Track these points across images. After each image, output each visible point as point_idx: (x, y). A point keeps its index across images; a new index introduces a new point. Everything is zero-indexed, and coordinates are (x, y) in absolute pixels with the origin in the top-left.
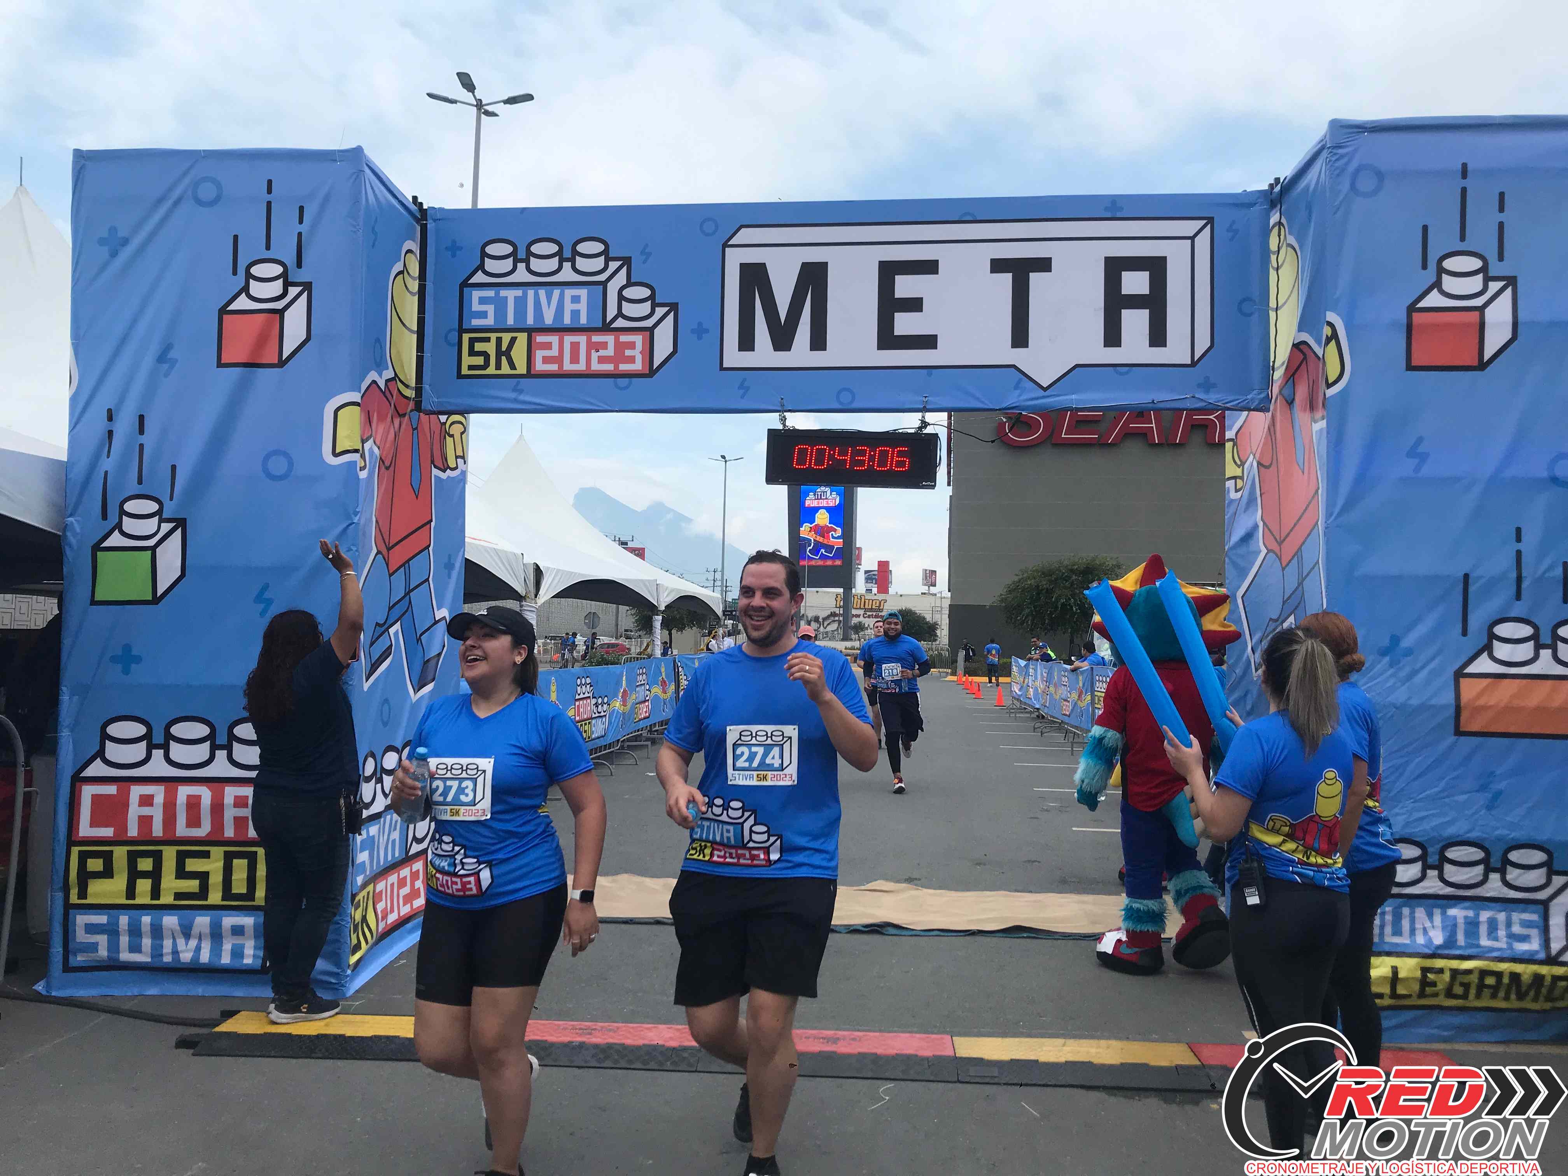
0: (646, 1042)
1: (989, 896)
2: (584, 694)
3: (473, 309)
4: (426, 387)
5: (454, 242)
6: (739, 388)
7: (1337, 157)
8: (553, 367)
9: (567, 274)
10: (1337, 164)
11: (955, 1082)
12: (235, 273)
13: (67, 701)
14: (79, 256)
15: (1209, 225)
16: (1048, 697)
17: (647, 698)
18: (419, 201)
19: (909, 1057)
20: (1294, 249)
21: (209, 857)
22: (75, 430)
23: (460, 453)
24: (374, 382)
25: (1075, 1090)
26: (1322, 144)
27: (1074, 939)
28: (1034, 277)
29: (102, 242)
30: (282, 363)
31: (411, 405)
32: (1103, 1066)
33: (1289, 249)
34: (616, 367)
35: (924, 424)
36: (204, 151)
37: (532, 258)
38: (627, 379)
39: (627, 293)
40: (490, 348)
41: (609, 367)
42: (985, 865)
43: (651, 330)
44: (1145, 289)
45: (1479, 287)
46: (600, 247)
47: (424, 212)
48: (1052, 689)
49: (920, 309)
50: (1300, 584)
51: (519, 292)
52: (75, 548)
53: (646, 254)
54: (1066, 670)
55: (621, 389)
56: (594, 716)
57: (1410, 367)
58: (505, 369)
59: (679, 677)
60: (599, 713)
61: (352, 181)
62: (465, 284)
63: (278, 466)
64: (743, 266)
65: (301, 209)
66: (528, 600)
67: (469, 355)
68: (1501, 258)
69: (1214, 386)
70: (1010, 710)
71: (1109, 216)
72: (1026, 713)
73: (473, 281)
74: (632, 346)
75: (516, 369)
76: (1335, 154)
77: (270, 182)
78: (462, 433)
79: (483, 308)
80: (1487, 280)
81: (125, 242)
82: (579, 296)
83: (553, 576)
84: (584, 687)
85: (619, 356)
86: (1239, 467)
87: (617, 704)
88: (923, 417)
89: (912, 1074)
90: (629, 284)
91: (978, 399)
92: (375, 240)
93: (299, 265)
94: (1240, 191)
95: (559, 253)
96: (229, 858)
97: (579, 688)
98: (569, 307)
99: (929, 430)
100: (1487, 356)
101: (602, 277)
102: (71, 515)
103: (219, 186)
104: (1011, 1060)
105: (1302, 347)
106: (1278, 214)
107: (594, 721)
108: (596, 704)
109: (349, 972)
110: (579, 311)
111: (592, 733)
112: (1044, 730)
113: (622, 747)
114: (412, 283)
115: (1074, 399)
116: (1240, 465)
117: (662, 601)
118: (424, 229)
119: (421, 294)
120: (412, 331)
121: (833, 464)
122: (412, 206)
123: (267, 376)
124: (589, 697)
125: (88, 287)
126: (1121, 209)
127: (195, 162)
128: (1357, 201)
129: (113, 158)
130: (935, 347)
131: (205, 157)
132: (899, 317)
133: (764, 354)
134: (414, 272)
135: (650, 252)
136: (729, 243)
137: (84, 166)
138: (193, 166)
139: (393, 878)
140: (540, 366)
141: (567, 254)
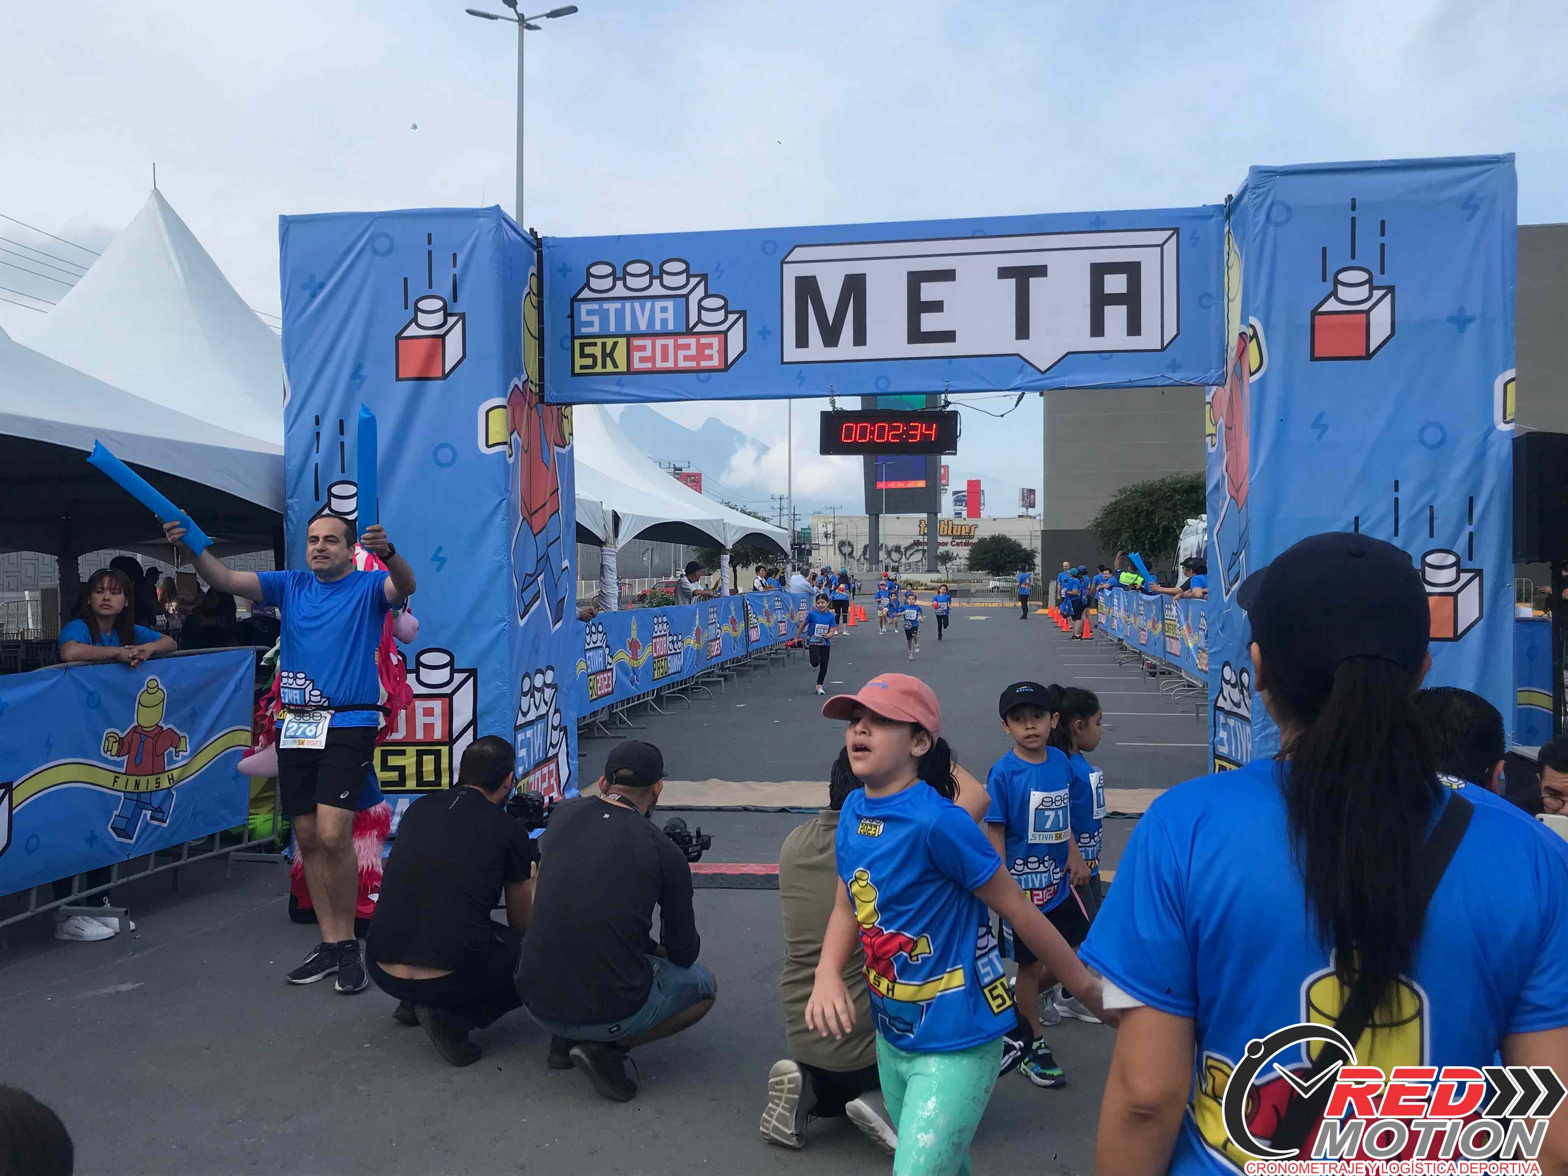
2: (661, 632)
3: (583, 320)
4: (547, 384)
5: (565, 265)
6: (797, 378)
7: (1255, 196)
8: (648, 366)
9: (656, 289)
10: (1255, 202)
12: (406, 308)
14: (288, 298)
15: (1175, 236)
17: (718, 636)
18: (536, 232)
20: (1239, 256)
21: (405, 755)
22: (290, 433)
23: (569, 433)
24: (516, 386)
26: (1247, 181)
28: (1032, 279)
29: (304, 286)
30: (445, 376)
31: (535, 399)
33: (1235, 255)
34: (698, 364)
35: (948, 404)
36: (379, 213)
37: (627, 277)
38: (707, 374)
40: (597, 351)
41: (693, 364)
43: (725, 333)
44: (1123, 289)
45: (1366, 295)
47: (539, 241)
49: (942, 311)
50: (1247, 525)
51: (618, 305)
52: (292, 521)
53: (720, 271)
55: (702, 381)
56: (669, 652)
57: (1313, 358)
58: (610, 368)
59: (748, 615)
60: (676, 650)
61: (493, 232)
62: (574, 299)
63: (445, 455)
64: (798, 279)
65: (455, 255)
66: (608, 545)
67: (581, 357)
68: (1382, 272)
69: (1179, 367)
71: (1094, 229)
74: (710, 346)
75: (618, 367)
76: (1254, 193)
77: (430, 235)
78: (571, 414)
79: (590, 318)
80: (1371, 289)
81: (322, 286)
82: (667, 308)
83: (628, 522)
84: (660, 625)
85: (700, 355)
87: (691, 641)
88: (946, 397)
90: (707, 296)
91: (990, 383)
92: (511, 275)
93: (455, 300)
94: (1201, 206)
95: (650, 272)
96: (420, 754)
97: (656, 626)
98: (659, 316)
99: (950, 408)
100: (1372, 348)
101: (685, 291)
102: (291, 498)
103: (391, 239)
105: (1244, 336)
106: (1228, 225)
107: (669, 658)
108: (673, 641)
110: (667, 319)
111: (668, 668)
113: (696, 683)
114: (535, 299)
115: (1067, 380)
116: (1215, 425)
117: (729, 540)
118: (540, 255)
119: (540, 308)
120: (534, 338)
121: (873, 438)
122: (530, 237)
123: (434, 387)
124: (666, 635)
125: (295, 321)
126: (1103, 223)
127: (373, 221)
128: (1272, 228)
129: (309, 221)
130: (954, 341)
131: (379, 217)
132: (924, 316)
133: (816, 350)
134: (535, 291)
135: (723, 271)
136: (786, 260)
137: (288, 228)
138: (370, 224)
139: (538, 774)
140: (637, 365)
141: (656, 272)
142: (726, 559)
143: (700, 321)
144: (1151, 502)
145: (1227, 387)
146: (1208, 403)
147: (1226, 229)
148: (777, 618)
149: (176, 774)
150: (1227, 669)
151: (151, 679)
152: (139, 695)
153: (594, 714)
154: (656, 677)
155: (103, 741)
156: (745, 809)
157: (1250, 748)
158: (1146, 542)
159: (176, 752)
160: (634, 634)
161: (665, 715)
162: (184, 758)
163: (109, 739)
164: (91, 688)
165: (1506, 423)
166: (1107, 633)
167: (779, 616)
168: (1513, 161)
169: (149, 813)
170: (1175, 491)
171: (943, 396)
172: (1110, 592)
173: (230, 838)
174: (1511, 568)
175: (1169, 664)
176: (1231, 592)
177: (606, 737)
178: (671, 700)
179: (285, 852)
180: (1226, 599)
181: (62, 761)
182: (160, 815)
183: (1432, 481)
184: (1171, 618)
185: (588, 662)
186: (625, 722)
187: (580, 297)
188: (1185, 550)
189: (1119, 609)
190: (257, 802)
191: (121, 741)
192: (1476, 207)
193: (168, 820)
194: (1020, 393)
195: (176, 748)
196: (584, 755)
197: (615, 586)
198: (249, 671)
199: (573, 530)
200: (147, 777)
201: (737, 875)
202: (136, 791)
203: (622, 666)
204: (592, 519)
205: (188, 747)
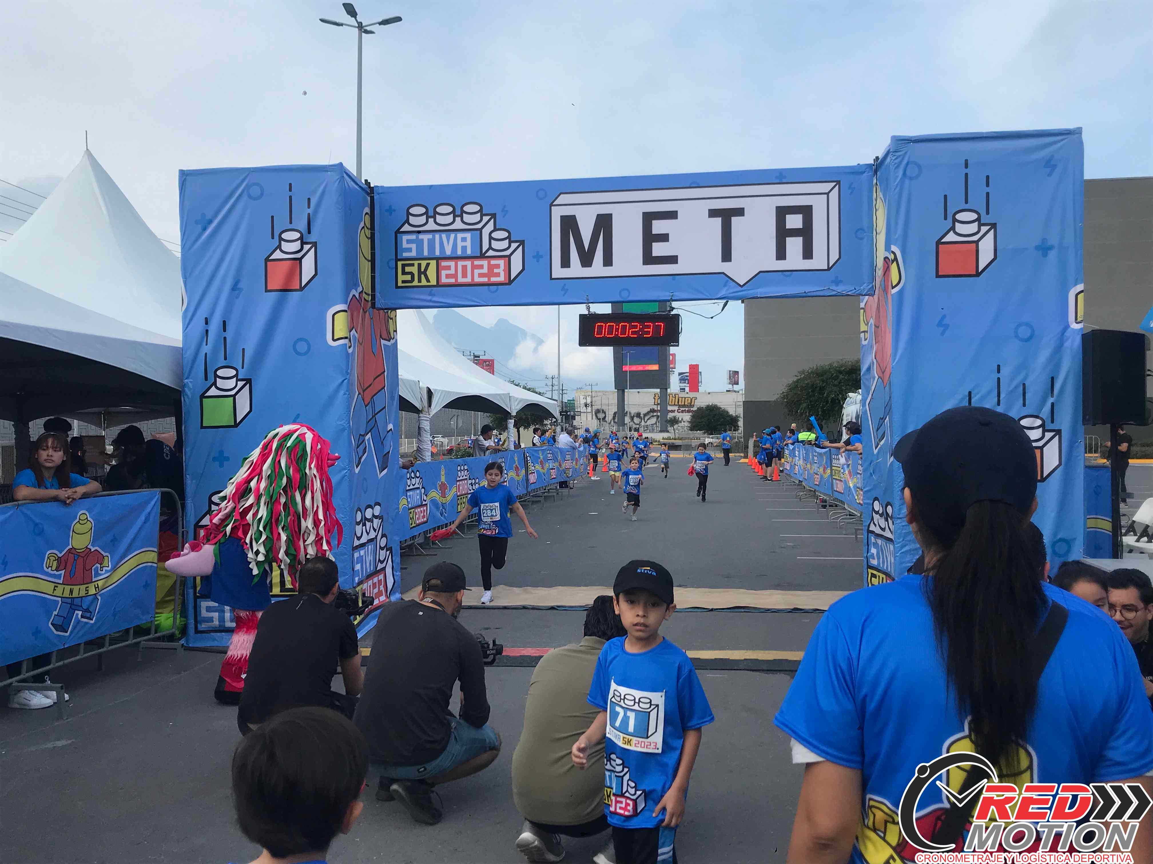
3: (403, 247)
4: (378, 295)
5: (390, 206)
6: (562, 290)
8: (452, 281)
9: (458, 224)
10: (895, 162)
12: (273, 238)
13: (190, 484)
14: (185, 231)
15: (838, 186)
18: (369, 183)
20: (883, 201)
22: (186, 331)
23: (394, 331)
24: (354, 295)
26: (888, 149)
28: (734, 219)
29: (197, 222)
30: (302, 289)
31: (370, 304)
32: (764, 660)
33: (881, 201)
34: (489, 279)
35: (672, 309)
36: (252, 168)
37: (437, 215)
38: (496, 287)
39: (494, 235)
40: (414, 270)
41: (485, 280)
43: (509, 257)
44: (800, 225)
45: (976, 230)
46: (476, 208)
47: (372, 189)
49: (668, 241)
50: (890, 398)
51: (430, 236)
52: (190, 396)
53: (505, 211)
55: (492, 292)
57: (938, 276)
58: (424, 282)
59: (527, 464)
61: (337, 182)
62: (398, 232)
63: (302, 347)
64: (562, 217)
65: (309, 199)
66: (423, 413)
67: (402, 274)
68: (988, 213)
69: (841, 281)
71: (778, 181)
73: (402, 230)
74: (498, 266)
75: (430, 282)
76: (894, 156)
77: (290, 185)
78: (395, 316)
79: (409, 246)
80: (980, 225)
81: (210, 222)
82: (466, 238)
83: (439, 396)
85: (491, 273)
88: (671, 304)
90: (495, 229)
91: (703, 294)
92: (351, 213)
93: (309, 232)
94: (856, 164)
95: (453, 212)
98: (460, 244)
99: (674, 312)
100: (980, 269)
101: (479, 226)
102: (187, 378)
103: (261, 187)
105: (886, 260)
106: (876, 179)
108: (471, 483)
110: (466, 246)
114: (368, 233)
115: (759, 292)
116: (867, 324)
117: (514, 409)
118: (372, 199)
119: (372, 238)
120: (368, 261)
121: (618, 334)
122: (365, 186)
123: (294, 297)
124: (466, 479)
125: (190, 248)
126: (785, 177)
127: (248, 175)
128: (907, 182)
129: (202, 174)
130: (676, 262)
131: (253, 171)
132: (655, 245)
133: (576, 269)
134: (369, 226)
135: (507, 211)
136: (554, 204)
137: (185, 179)
138: (246, 177)
139: (370, 582)
140: (444, 280)
141: (458, 212)
142: (511, 422)
143: (490, 248)
144: (823, 381)
145: (876, 297)
146: (862, 308)
147: (875, 181)
148: (549, 466)
149: (100, 583)
150: (876, 503)
151: (82, 513)
152: (73, 525)
153: (414, 538)
155: (46, 561)
156: (524, 607)
157: (893, 561)
158: (820, 410)
159: (101, 568)
160: (443, 479)
162: (107, 571)
163: (50, 558)
164: (37, 521)
165: (1077, 323)
166: (791, 477)
167: (551, 464)
168: (1081, 133)
169: (80, 613)
170: (840, 372)
171: (668, 303)
172: (793, 446)
173: (141, 631)
174: (1081, 428)
175: (836, 499)
176: (879, 446)
177: (422, 555)
179: (182, 641)
180: (876, 452)
181: (15, 575)
182: (88, 615)
183: (1023, 366)
184: (837, 465)
185: (409, 500)
186: (436, 544)
188: (848, 415)
189: (800, 459)
190: (162, 604)
191: (59, 559)
192: (1054, 167)
193: (94, 618)
194: (725, 301)
195: (101, 564)
196: (406, 568)
197: (429, 443)
198: (155, 508)
199: (396, 402)
200: (78, 587)
201: (518, 657)
202: (71, 596)
203: (433, 501)
204: (412, 394)
205: (110, 563)
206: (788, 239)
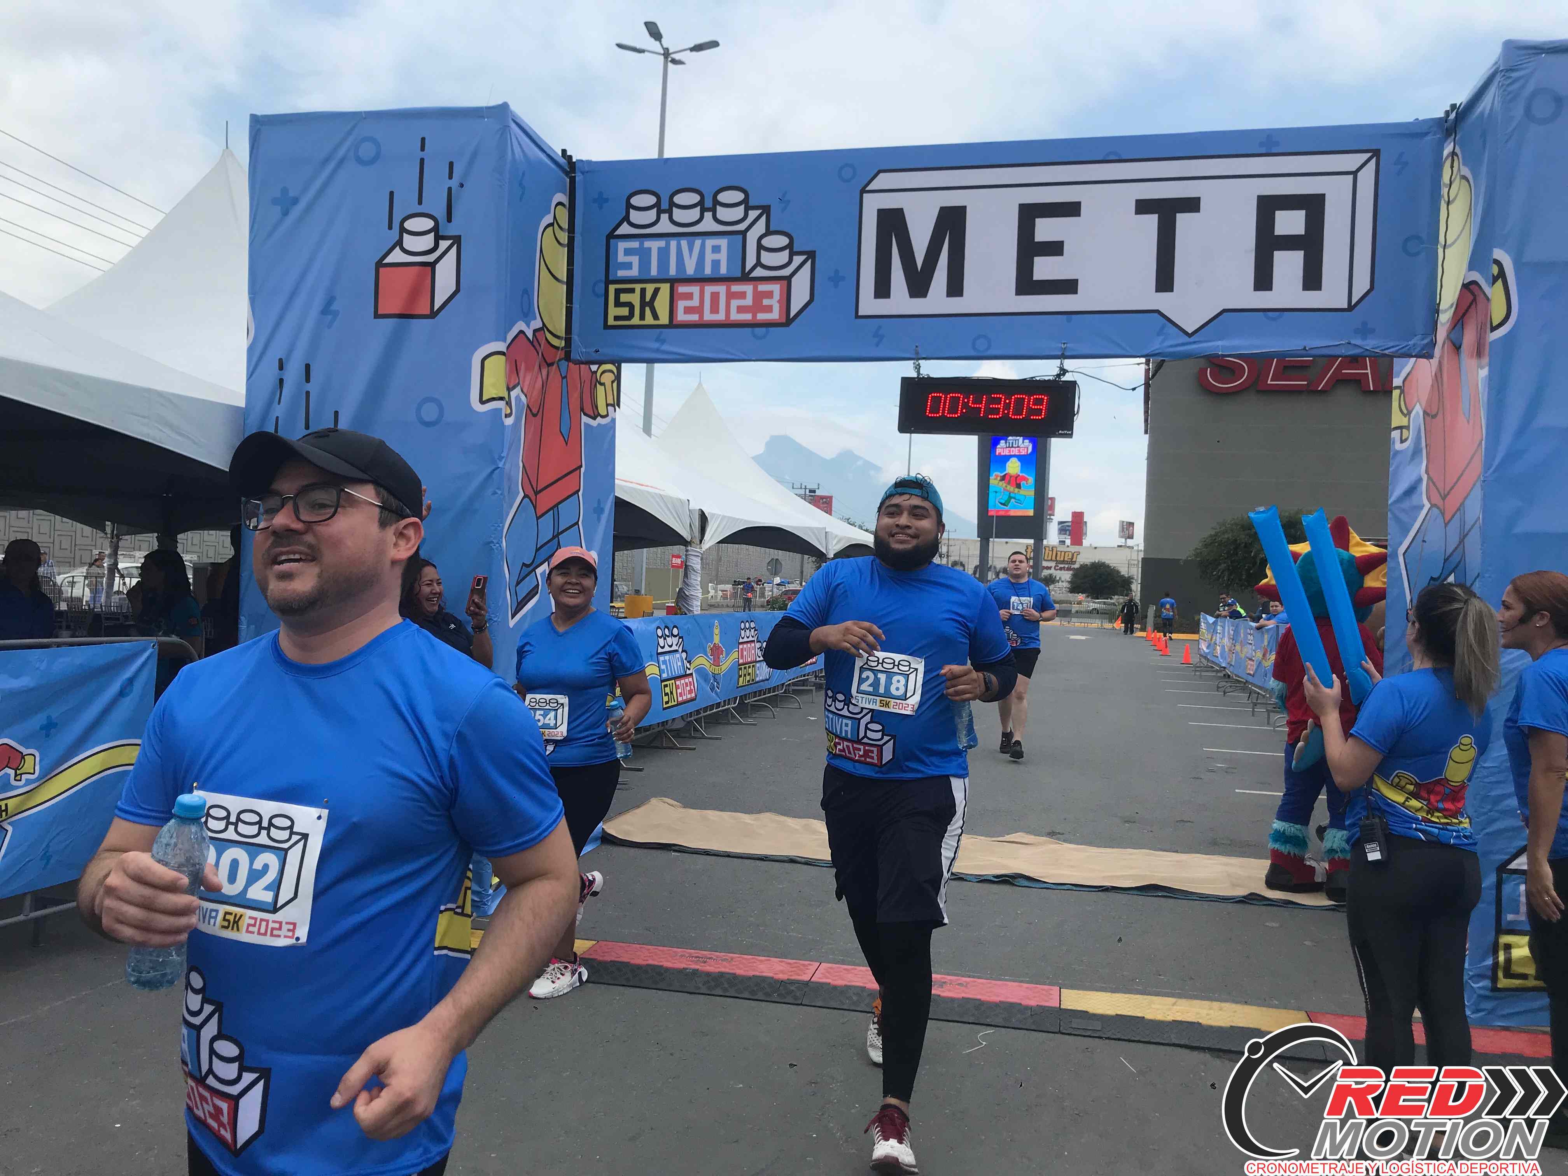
0: (757, 974)
1: (1131, 854)
2: (748, 637)
3: (619, 261)
4: (575, 337)
5: (601, 194)
6: (874, 336)
7: (1511, 80)
8: (695, 318)
9: (708, 224)
10: (1511, 89)
11: (1056, 1033)
12: (390, 227)
14: (255, 215)
15: (1375, 158)
16: (1234, 655)
18: (568, 154)
19: (1012, 1005)
20: (1468, 181)
22: (253, 378)
23: (610, 401)
24: (521, 332)
25: (1179, 1049)
26: (1497, 66)
27: (1211, 901)
28: (1179, 216)
29: (275, 201)
30: (433, 314)
31: (560, 354)
32: (1211, 1027)
33: (1463, 181)
34: (754, 316)
35: (1063, 371)
36: (365, 112)
37: (674, 208)
38: (764, 330)
39: (766, 242)
40: (635, 299)
41: (747, 317)
42: (1134, 822)
43: (788, 279)
44: (1300, 229)
46: (739, 196)
47: (572, 164)
48: (1238, 648)
49: (1061, 253)
50: (1462, 541)
51: (662, 243)
53: (785, 202)
54: (1251, 628)
55: (758, 338)
58: (649, 319)
61: (498, 135)
62: (611, 236)
63: (430, 412)
64: (881, 212)
65: (451, 165)
66: (693, 545)
67: (615, 306)
69: (1372, 331)
70: (1197, 669)
71: (1265, 150)
72: (1214, 671)
73: (619, 232)
74: (769, 295)
75: (659, 320)
76: (1509, 78)
77: (423, 140)
78: (613, 382)
79: (628, 259)
81: (295, 201)
82: (719, 246)
83: (718, 522)
84: (748, 631)
85: (758, 306)
86: (1405, 417)
88: (1062, 364)
89: (1014, 1022)
90: (768, 232)
91: (1119, 345)
92: (523, 193)
93: (449, 220)
94: (1411, 120)
95: (701, 203)
97: (743, 632)
98: (709, 257)
99: (1067, 377)
101: (742, 227)
103: (377, 144)
104: (1117, 1015)
105: (1472, 287)
106: (1452, 144)
109: (491, 891)
110: (719, 261)
111: (756, 676)
112: (1227, 690)
113: (786, 691)
114: (561, 234)
115: (1220, 346)
116: (1408, 414)
117: (831, 549)
118: (573, 181)
119: (570, 248)
120: (561, 281)
122: (562, 160)
123: (421, 328)
124: (753, 641)
125: (263, 240)
126: (1277, 144)
127: (357, 123)
130: (1076, 292)
131: (365, 118)
132: (1039, 261)
133: (900, 301)
134: (565, 226)
135: (789, 201)
136: (867, 189)
137: (259, 130)
138: (354, 127)
140: (681, 317)
141: (708, 203)
143: (759, 264)
146: (1399, 384)
147: (1450, 147)
149: (13, 803)
154: (741, 684)
159: (18, 776)
160: (717, 640)
161: (748, 724)
162: (29, 782)
166: (1208, 660)
177: (673, 748)
178: (756, 708)
185: (662, 667)
186: (698, 732)
187: (618, 232)
194: (1158, 360)
196: (640, 770)
197: (699, 588)
198: (145, 670)
204: (676, 516)
205: (37, 767)
206: (1278, 255)
